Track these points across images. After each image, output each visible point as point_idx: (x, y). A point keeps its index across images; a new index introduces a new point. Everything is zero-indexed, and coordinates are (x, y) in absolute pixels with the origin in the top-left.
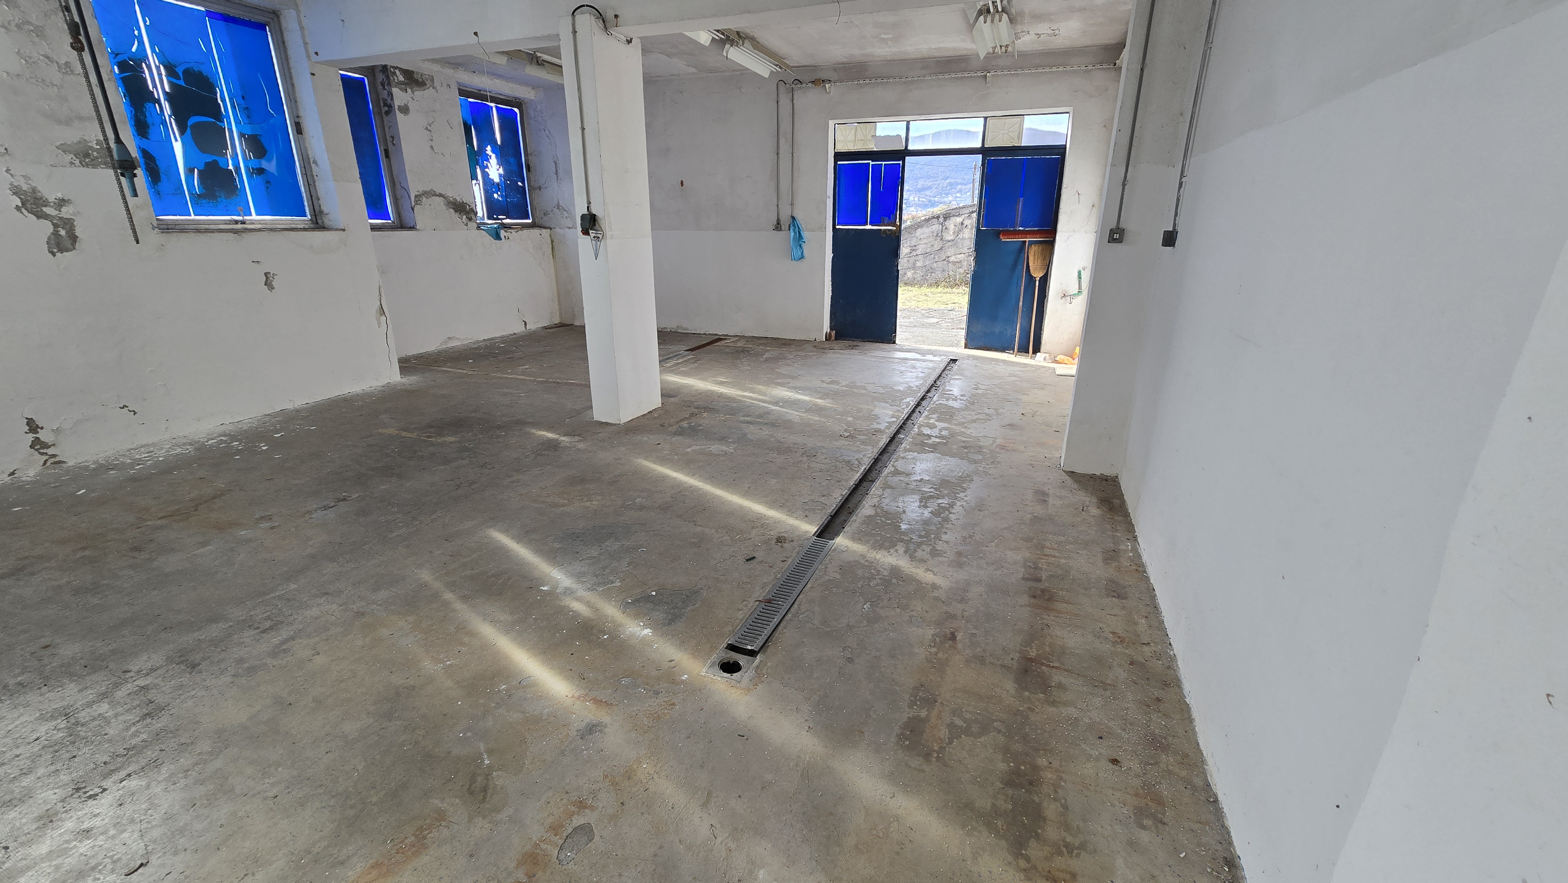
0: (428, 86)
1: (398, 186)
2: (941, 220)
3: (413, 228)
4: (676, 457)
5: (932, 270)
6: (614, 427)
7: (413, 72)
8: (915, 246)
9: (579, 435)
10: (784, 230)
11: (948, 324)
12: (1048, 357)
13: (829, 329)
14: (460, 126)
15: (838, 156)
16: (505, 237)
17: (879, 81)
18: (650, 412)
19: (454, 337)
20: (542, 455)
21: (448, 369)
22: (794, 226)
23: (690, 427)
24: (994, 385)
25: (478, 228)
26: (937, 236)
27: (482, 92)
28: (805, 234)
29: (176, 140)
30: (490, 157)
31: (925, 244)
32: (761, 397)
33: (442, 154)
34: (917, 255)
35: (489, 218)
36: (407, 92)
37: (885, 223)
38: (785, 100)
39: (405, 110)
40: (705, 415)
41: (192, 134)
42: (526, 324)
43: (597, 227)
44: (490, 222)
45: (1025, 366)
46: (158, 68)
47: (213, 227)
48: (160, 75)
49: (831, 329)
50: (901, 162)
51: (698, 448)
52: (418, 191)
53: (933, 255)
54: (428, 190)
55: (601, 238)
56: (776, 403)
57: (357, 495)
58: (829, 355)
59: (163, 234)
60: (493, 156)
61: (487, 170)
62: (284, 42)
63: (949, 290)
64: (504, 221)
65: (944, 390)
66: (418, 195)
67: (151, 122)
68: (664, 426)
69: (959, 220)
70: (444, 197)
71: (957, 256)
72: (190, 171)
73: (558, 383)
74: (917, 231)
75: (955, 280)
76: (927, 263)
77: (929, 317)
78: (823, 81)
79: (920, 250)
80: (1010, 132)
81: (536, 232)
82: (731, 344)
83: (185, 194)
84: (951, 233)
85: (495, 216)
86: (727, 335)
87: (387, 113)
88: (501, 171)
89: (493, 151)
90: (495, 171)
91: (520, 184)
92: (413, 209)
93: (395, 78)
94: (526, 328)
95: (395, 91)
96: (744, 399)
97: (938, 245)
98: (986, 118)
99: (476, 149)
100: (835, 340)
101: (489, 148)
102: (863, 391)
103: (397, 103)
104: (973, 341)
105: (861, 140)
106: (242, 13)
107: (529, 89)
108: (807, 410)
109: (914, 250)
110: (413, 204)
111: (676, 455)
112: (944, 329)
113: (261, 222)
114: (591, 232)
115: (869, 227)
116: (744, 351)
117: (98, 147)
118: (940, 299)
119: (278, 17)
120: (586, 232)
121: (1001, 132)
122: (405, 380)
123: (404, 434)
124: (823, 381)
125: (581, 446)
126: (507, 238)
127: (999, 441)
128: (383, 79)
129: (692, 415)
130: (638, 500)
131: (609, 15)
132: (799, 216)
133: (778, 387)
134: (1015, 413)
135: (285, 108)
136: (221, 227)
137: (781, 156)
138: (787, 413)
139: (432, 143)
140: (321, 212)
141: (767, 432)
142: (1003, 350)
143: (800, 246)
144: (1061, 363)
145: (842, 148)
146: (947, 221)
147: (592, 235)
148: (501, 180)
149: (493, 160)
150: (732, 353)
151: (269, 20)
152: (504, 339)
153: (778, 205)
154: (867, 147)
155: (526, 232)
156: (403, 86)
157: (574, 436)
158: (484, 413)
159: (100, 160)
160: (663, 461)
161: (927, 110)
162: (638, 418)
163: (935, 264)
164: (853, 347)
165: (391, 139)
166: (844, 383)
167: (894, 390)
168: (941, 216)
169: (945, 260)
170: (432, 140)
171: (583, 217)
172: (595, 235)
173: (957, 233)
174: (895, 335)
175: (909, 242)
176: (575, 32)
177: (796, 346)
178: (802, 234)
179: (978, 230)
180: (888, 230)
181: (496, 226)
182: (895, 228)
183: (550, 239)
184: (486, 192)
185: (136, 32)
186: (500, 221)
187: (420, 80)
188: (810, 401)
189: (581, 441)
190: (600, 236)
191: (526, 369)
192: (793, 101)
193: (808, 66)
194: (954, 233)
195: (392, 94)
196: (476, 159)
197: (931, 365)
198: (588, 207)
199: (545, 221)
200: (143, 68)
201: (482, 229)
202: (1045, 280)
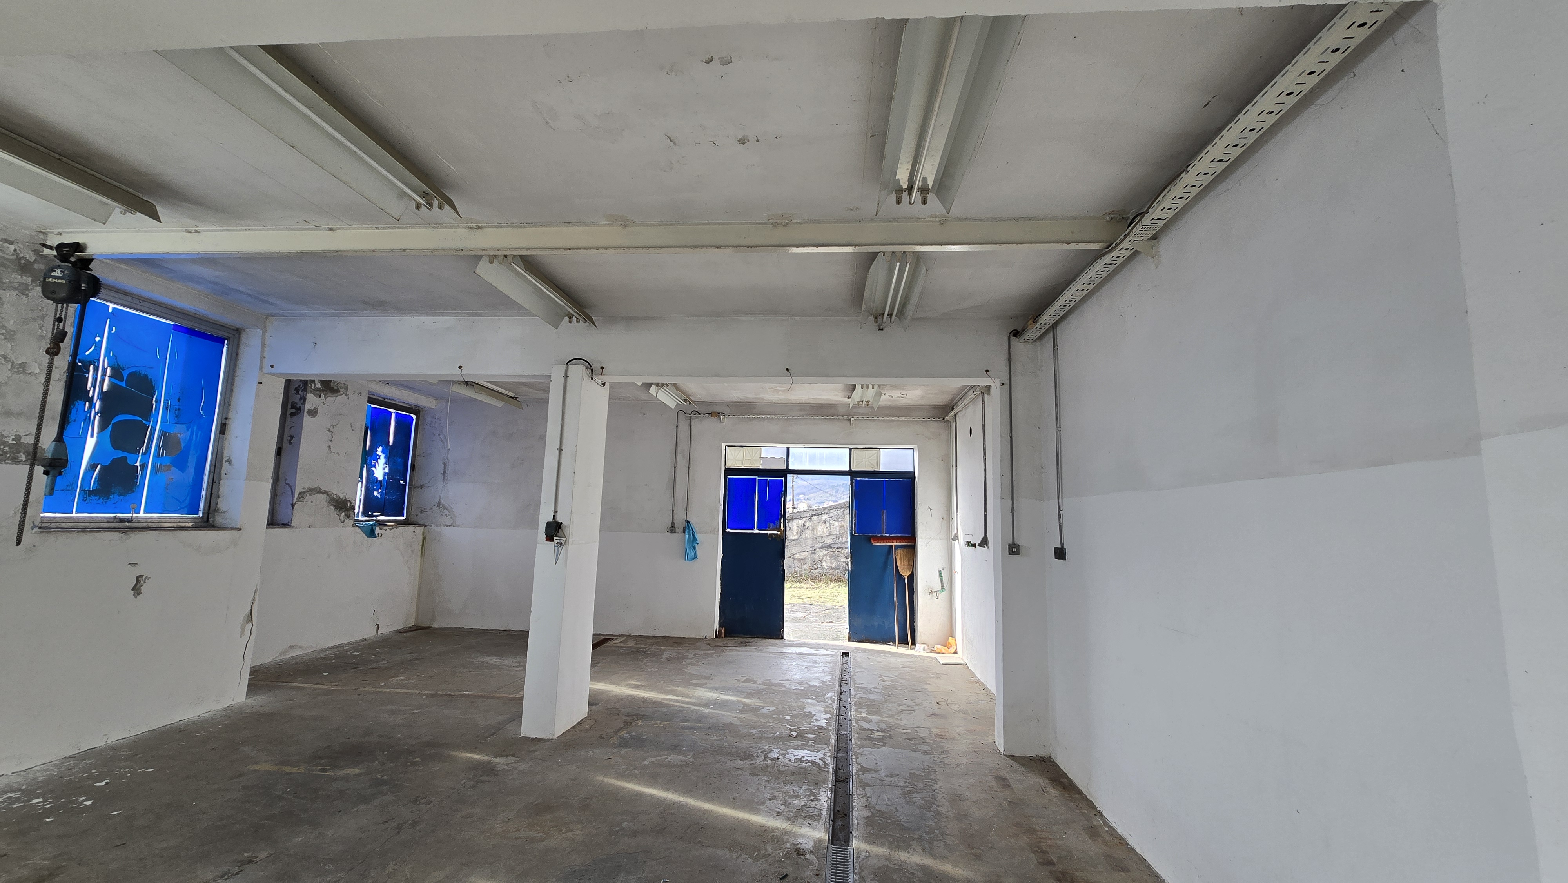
0: (342, 393)
1: (281, 483)
3: (286, 525)
4: (636, 772)
6: (547, 743)
7: (330, 381)
9: (513, 755)
10: (678, 533)
11: (815, 618)
12: (926, 648)
13: (718, 626)
14: (361, 430)
15: (728, 471)
16: (379, 534)
17: (766, 416)
18: (579, 724)
19: (296, 646)
20: (482, 782)
21: (302, 685)
22: (689, 529)
23: (633, 738)
24: (895, 676)
25: (354, 525)
27: (386, 400)
28: (698, 536)
29: (92, 436)
30: (380, 456)
32: (687, 700)
33: (338, 453)
35: (365, 513)
36: (320, 397)
37: (771, 528)
38: (683, 426)
39: (313, 413)
40: (640, 722)
41: (111, 431)
42: (378, 628)
43: (560, 533)
44: (364, 519)
45: (910, 657)
46: (105, 370)
47: (92, 525)
48: (104, 375)
49: (720, 625)
50: (783, 479)
51: (653, 759)
52: (304, 489)
54: (314, 487)
55: (563, 543)
56: (706, 705)
57: (266, 854)
58: (728, 653)
59: (42, 534)
60: (382, 456)
61: (373, 469)
62: (237, 354)
63: (795, 585)
64: (379, 518)
65: (855, 684)
66: (302, 492)
67: (73, 419)
68: (603, 738)
69: (801, 522)
70: (328, 495)
71: (801, 554)
72: (92, 467)
73: (450, 695)
75: (801, 575)
77: (794, 612)
78: (719, 413)
80: (871, 460)
81: (410, 529)
82: (622, 645)
83: (76, 490)
84: (795, 533)
85: (370, 513)
86: (612, 635)
87: (292, 415)
88: (387, 470)
89: (383, 452)
90: (380, 471)
91: (401, 482)
92: (293, 506)
93: (313, 385)
94: (377, 633)
95: (310, 396)
96: (671, 703)
98: (851, 449)
99: (367, 450)
100: (725, 637)
101: (380, 449)
102: (783, 689)
103: (308, 406)
104: (855, 635)
105: (748, 460)
106: (207, 328)
107: (431, 400)
108: (741, 712)
110: (295, 500)
111: (635, 769)
112: (815, 624)
113: (148, 520)
114: (555, 538)
115: (756, 531)
116: (638, 651)
117: (14, 442)
118: (794, 594)
119: (240, 334)
120: (550, 538)
121: (863, 460)
122: (250, 701)
123: (287, 769)
124: (738, 681)
125: (522, 766)
126: (380, 535)
127: (934, 731)
128: (300, 385)
129: (627, 724)
130: (625, 824)
131: (596, 366)
132: (693, 521)
133: (697, 688)
134: (930, 703)
135: (217, 410)
136: (102, 525)
137: (677, 469)
138: (723, 715)
139: (330, 444)
140: (216, 510)
141: (715, 738)
142: (884, 642)
143: (694, 547)
144: (940, 653)
145: (731, 465)
146: (791, 523)
147: (556, 541)
148: (384, 478)
149: (382, 461)
150: (628, 654)
151: (230, 336)
152: (356, 645)
153: (673, 511)
154: (753, 465)
155: (400, 529)
156: (318, 393)
157: (507, 756)
158: (380, 736)
159: (8, 455)
160: (622, 776)
161: (806, 441)
162: (569, 730)
164: (746, 644)
165: (289, 438)
166: (760, 681)
167: (811, 686)
169: (790, 557)
170: (331, 441)
171: (548, 525)
172: (558, 541)
173: (800, 534)
174: (783, 631)
176: (566, 376)
177: (689, 644)
178: (696, 535)
179: (852, 536)
180: (774, 534)
181: (372, 523)
182: (780, 533)
183: (422, 536)
184: (367, 488)
185: (97, 339)
186: (375, 518)
187: (336, 388)
188: (738, 702)
189: (518, 762)
190: (563, 542)
191: (402, 680)
192: (691, 426)
193: (707, 402)
194: (797, 533)
195: (305, 399)
196: (368, 458)
197: (829, 659)
198: (554, 516)
199: (421, 519)
200: (89, 369)
201: (357, 526)
202: (912, 578)
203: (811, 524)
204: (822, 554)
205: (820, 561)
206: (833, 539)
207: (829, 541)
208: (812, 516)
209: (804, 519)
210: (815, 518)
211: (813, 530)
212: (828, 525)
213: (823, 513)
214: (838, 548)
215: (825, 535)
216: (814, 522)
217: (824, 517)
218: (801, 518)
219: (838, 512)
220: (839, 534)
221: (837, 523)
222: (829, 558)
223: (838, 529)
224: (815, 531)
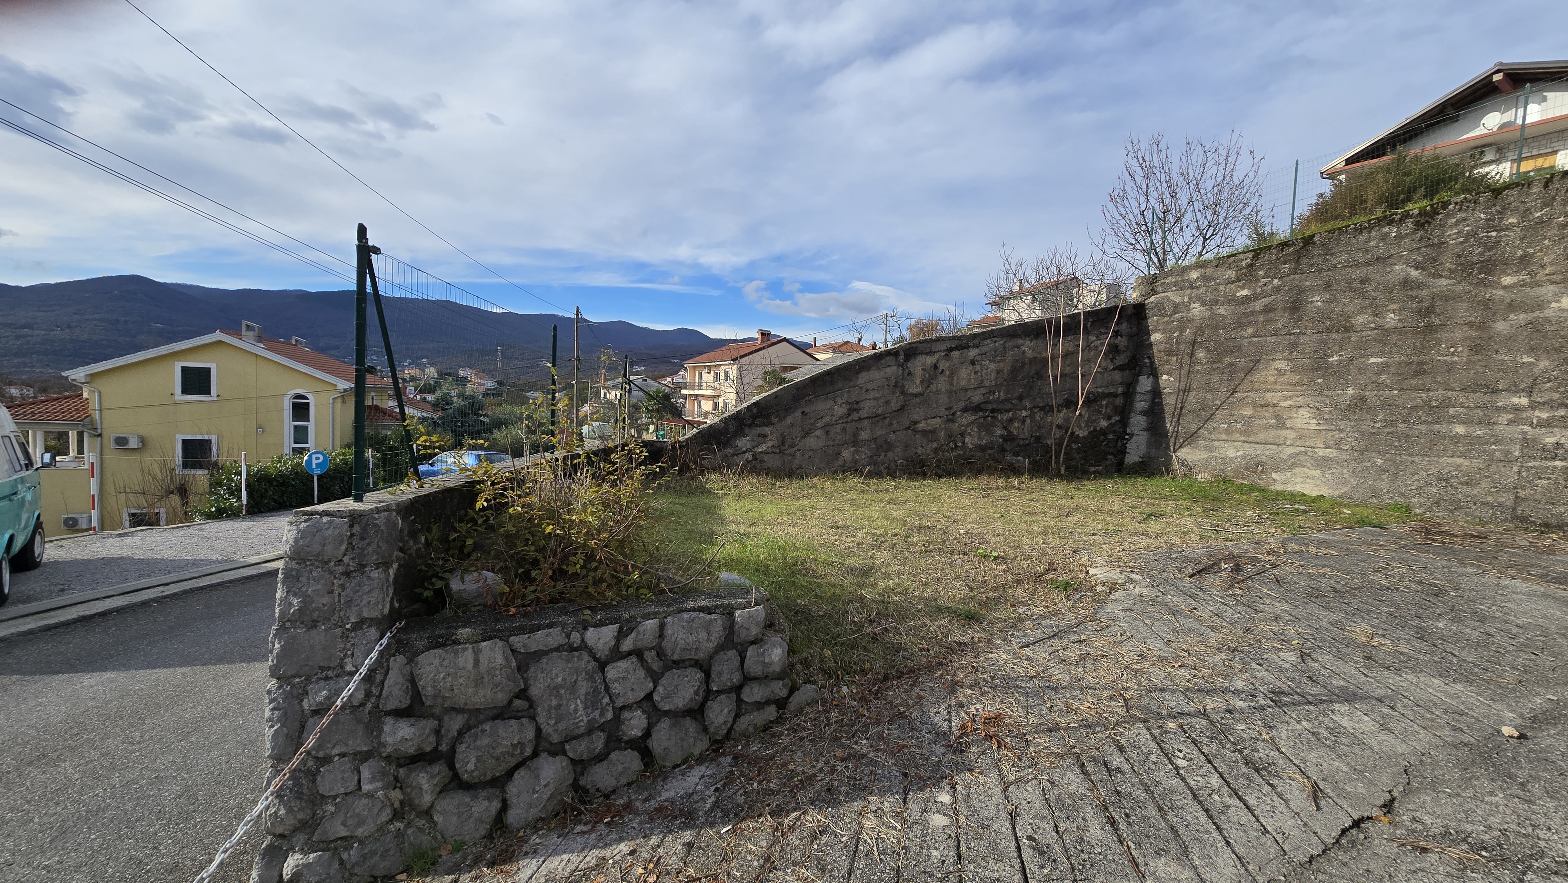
2: (901, 358)
5: (888, 446)
8: (857, 403)
26: (895, 386)
31: (875, 399)
34: (860, 419)
53: (888, 419)
69: (930, 360)
71: (929, 421)
74: (860, 376)
76: (879, 433)
79: (867, 408)
84: (918, 382)
97: (897, 402)
109: (855, 410)
146: (912, 361)
163: (892, 436)
168: (902, 353)
169: (909, 428)
173: (927, 382)
175: (846, 395)
203: (948, 364)
204: (965, 422)
205: (962, 435)
206: (984, 394)
207: (977, 398)
208: (951, 350)
209: (937, 356)
210: (956, 353)
211: (951, 376)
212: (978, 367)
213: (971, 344)
214: (993, 411)
215: (972, 386)
216: (955, 361)
217: (973, 353)
218: (930, 353)
219: (997, 345)
220: (996, 385)
221: (992, 366)
222: (976, 430)
223: (994, 375)
224: (955, 378)
